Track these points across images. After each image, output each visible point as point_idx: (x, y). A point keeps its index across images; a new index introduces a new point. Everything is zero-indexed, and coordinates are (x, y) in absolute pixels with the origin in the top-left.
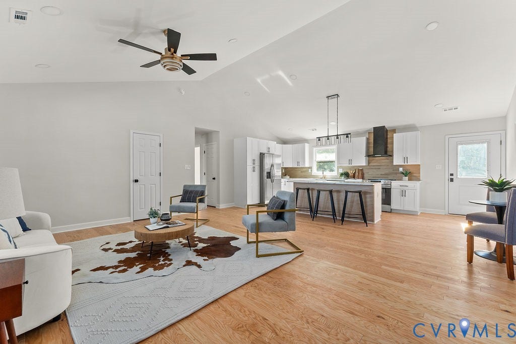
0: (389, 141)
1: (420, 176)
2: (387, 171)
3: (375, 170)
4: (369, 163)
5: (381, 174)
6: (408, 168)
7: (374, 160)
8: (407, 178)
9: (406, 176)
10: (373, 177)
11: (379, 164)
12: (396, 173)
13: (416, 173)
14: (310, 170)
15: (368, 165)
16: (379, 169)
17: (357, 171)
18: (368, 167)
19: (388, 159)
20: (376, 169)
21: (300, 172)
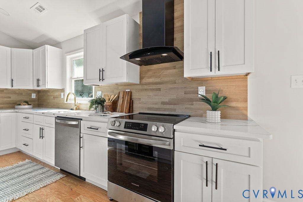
0: (177, 24)
1: (246, 108)
2: (173, 96)
3: (151, 93)
4: (141, 78)
5: (163, 103)
6: (218, 86)
7: (149, 71)
8: (218, 113)
9: (214, 109)
10: (149, 109)
11: (158, 80)
12: (192, 101)
13: (237, 100)
14: (62, 94)
15: (141, 83)
16: (159, 90)
17: (121, 96)
18: (140, 87)
19: (174, 68)
20: (153, 90)
21: (52, 97)
